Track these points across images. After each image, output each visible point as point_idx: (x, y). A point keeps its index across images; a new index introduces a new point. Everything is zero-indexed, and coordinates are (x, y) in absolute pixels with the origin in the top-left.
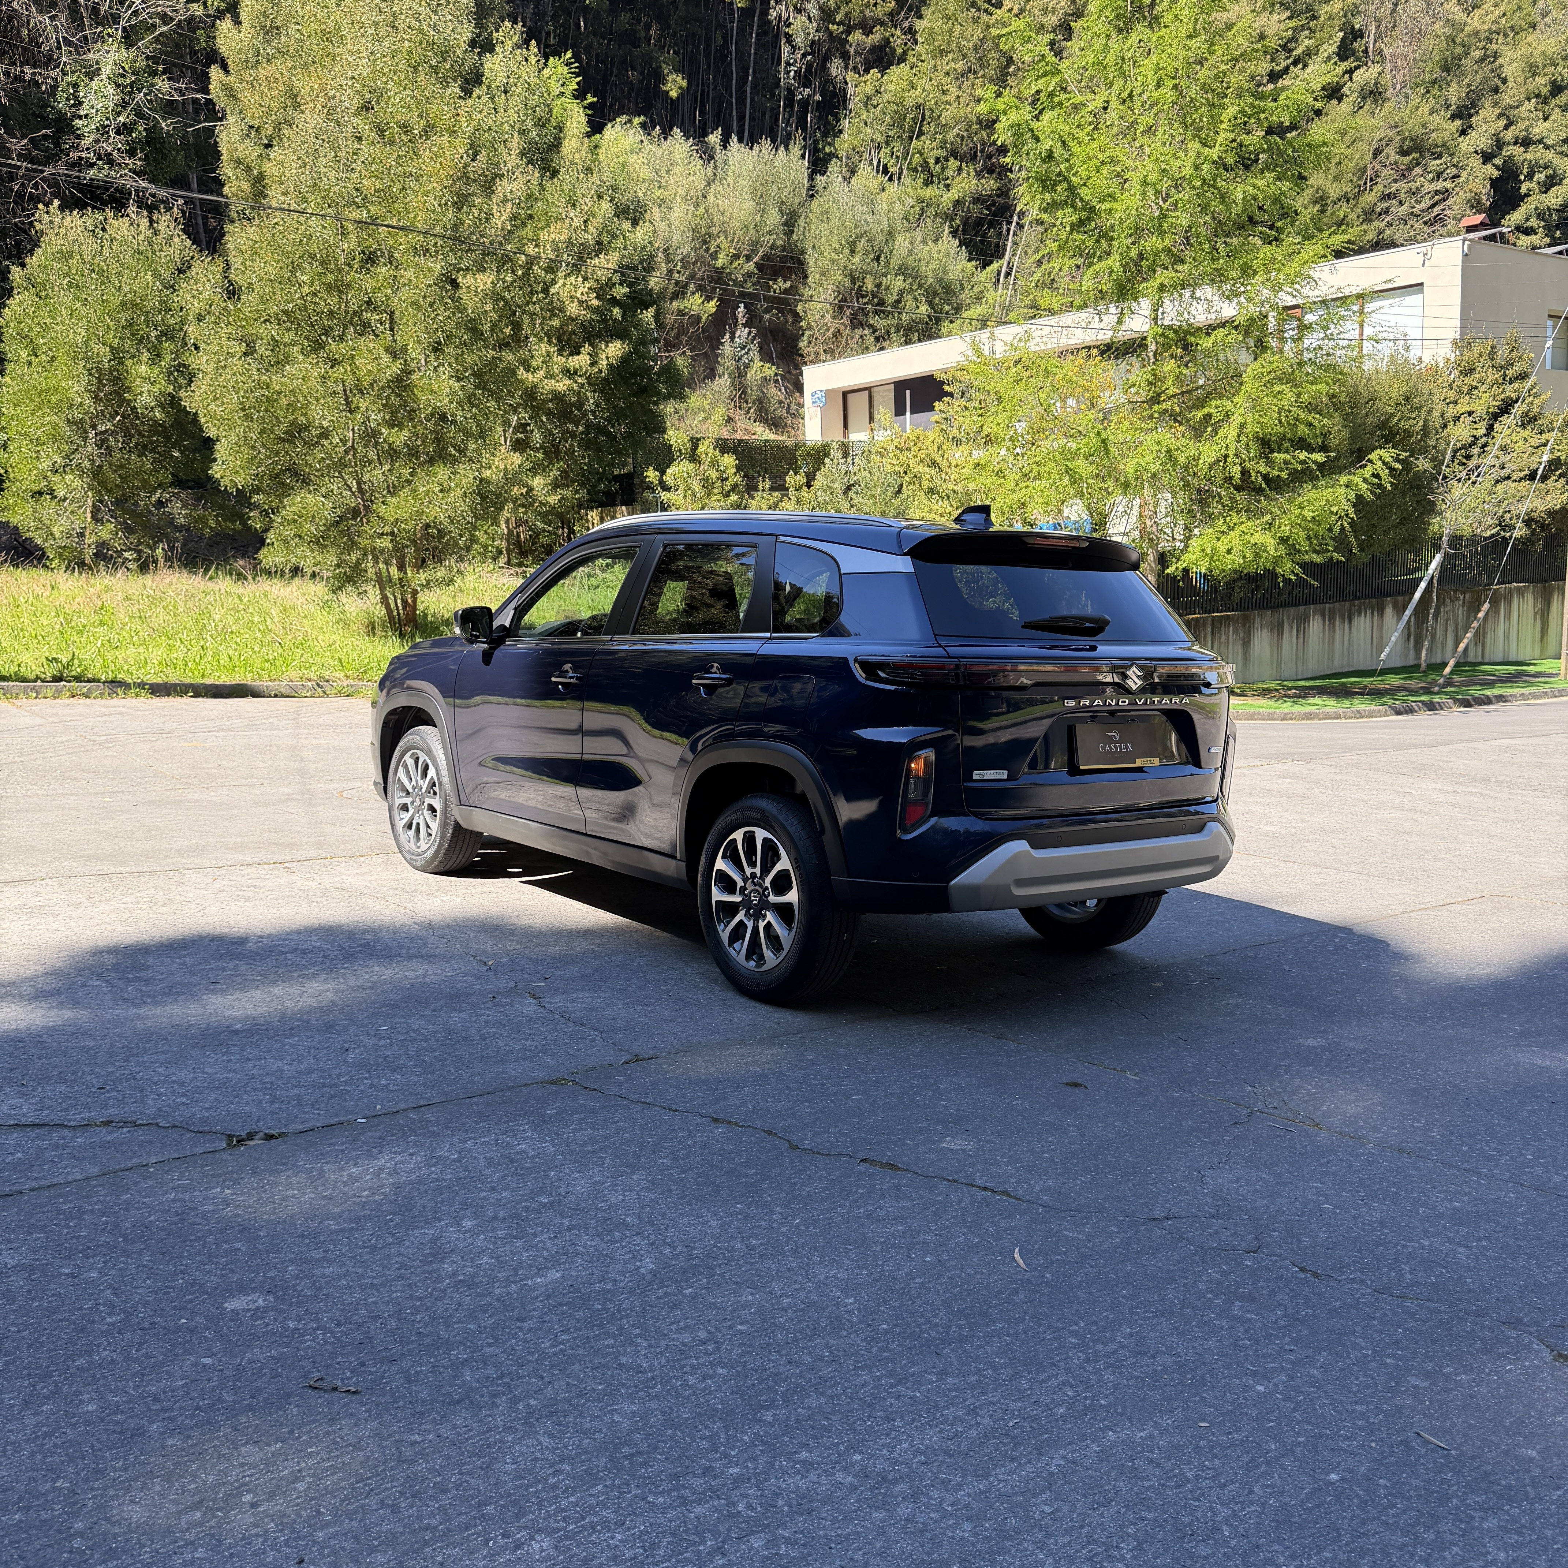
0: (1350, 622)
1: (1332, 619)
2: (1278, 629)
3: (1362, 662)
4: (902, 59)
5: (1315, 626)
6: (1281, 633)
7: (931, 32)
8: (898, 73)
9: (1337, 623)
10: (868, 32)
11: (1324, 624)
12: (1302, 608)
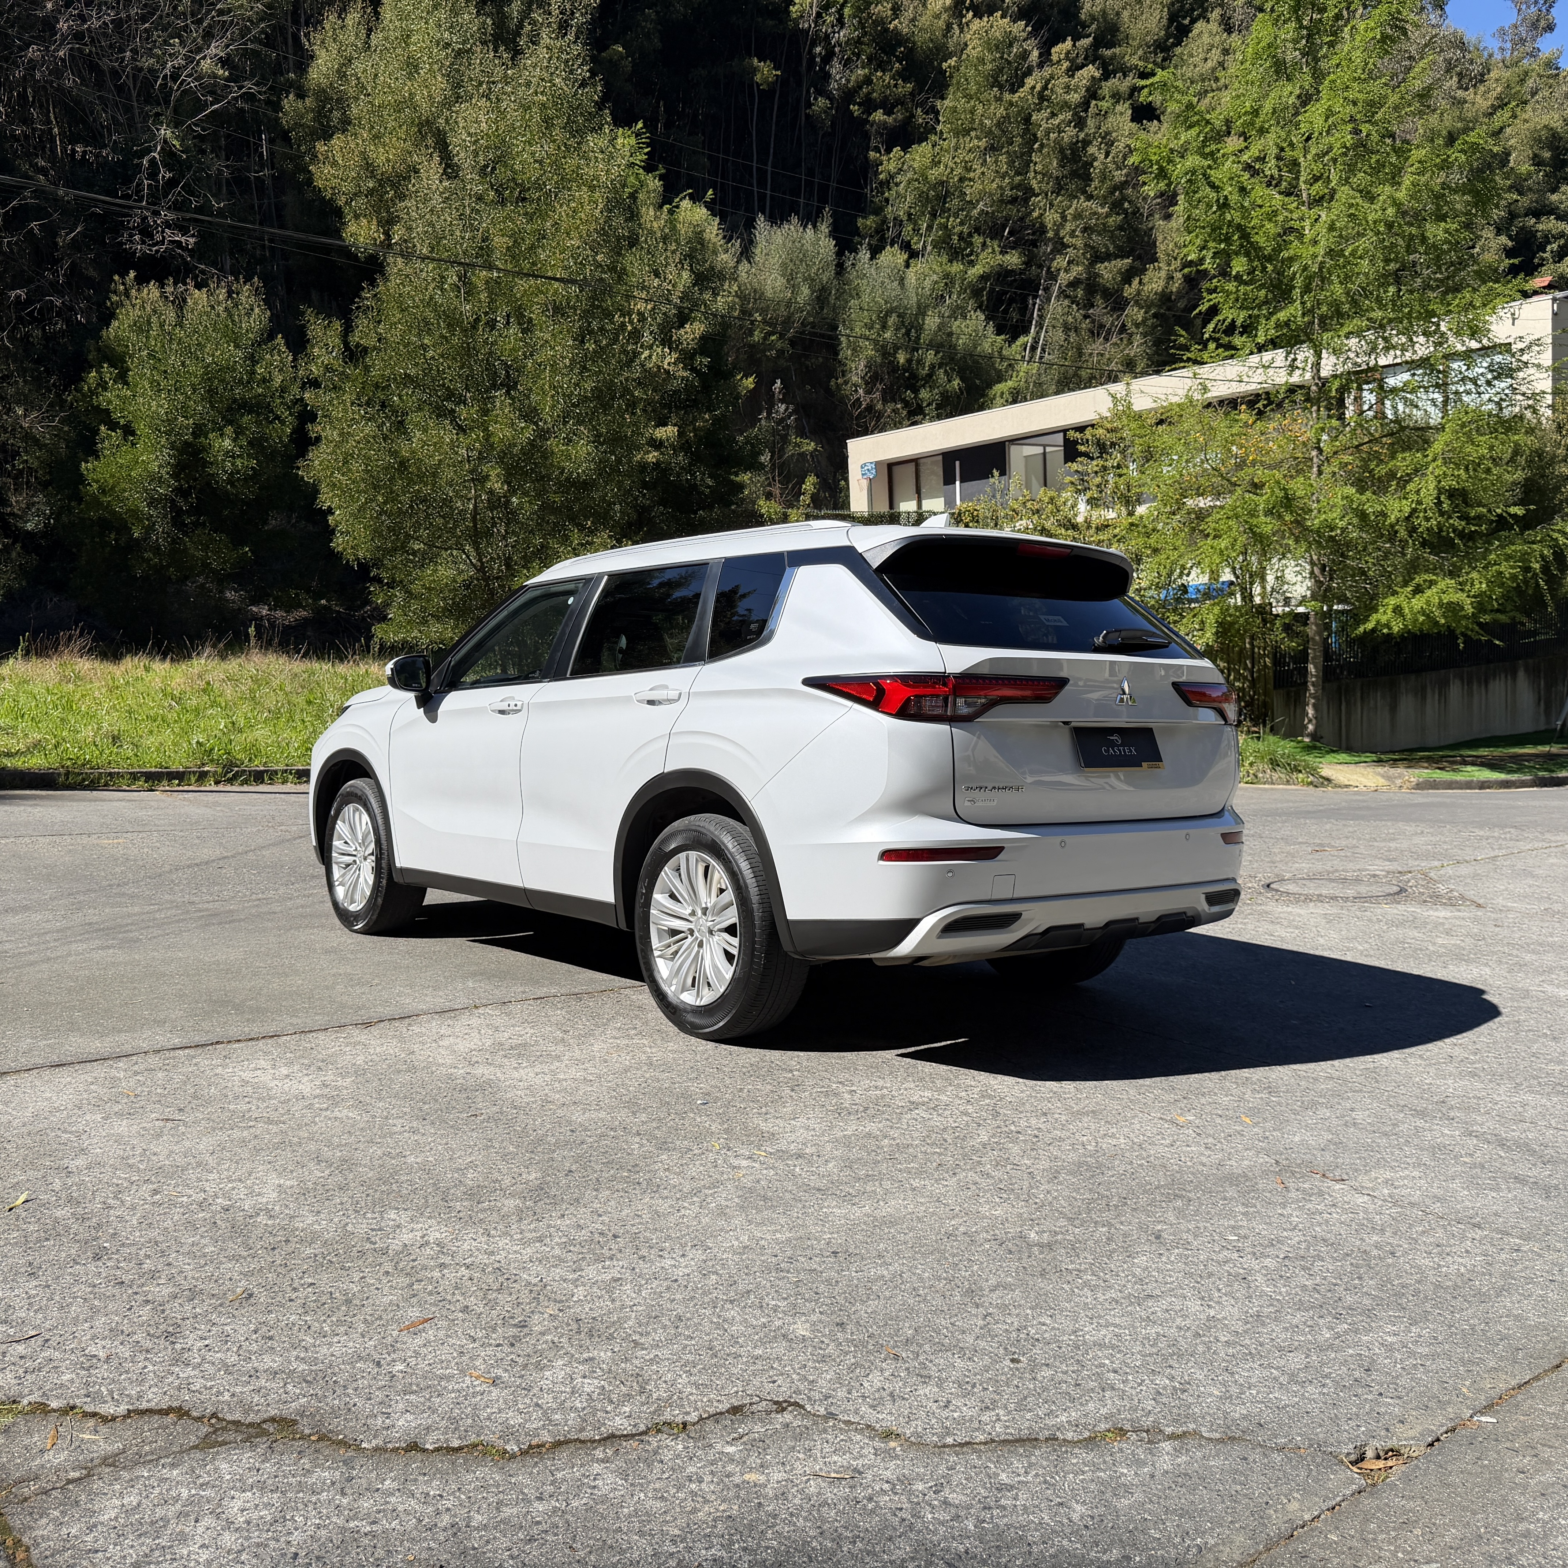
0: (1486, 686)
1: (1470, 683)
2: (1421, 694)
3: (1500, 728)
4: (922, 139)
5: (1455, 690)
6: (1424, 698)
7: (954, 110)
8: (921, 154)
9: (1475, 687)
10: (888, 113)
11: (1463, 689)
12: (1443, 672)
